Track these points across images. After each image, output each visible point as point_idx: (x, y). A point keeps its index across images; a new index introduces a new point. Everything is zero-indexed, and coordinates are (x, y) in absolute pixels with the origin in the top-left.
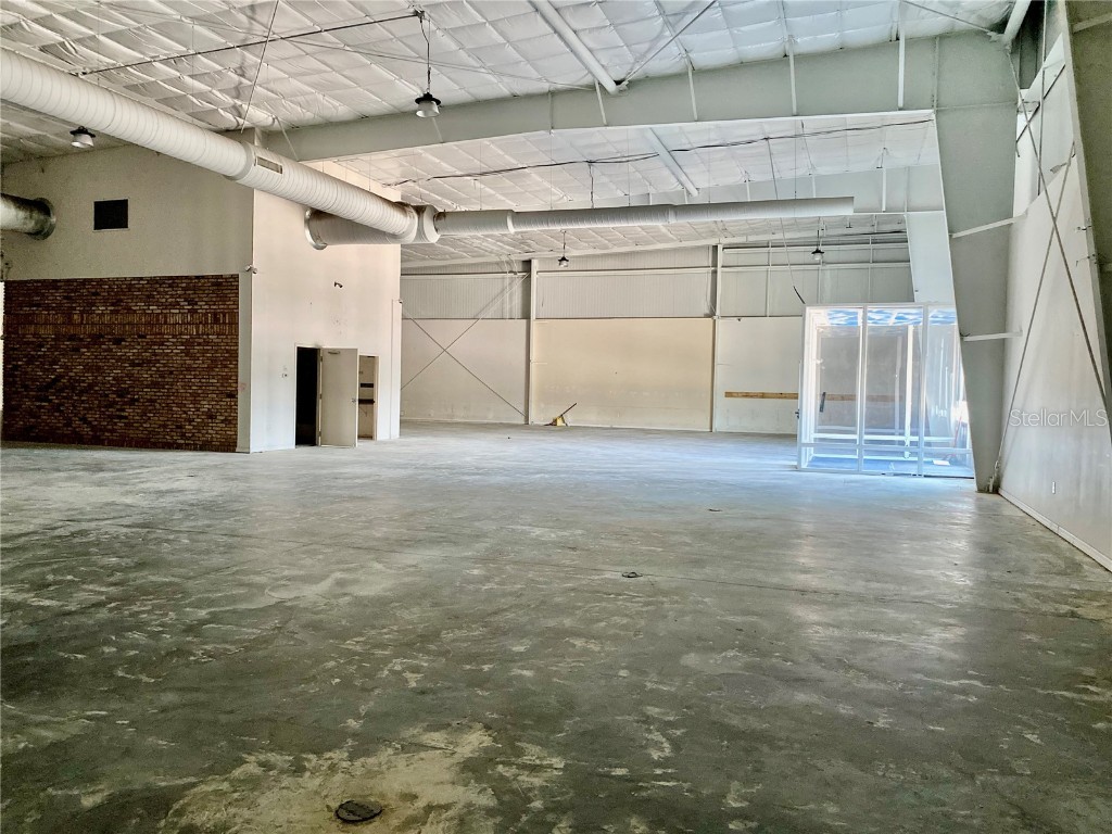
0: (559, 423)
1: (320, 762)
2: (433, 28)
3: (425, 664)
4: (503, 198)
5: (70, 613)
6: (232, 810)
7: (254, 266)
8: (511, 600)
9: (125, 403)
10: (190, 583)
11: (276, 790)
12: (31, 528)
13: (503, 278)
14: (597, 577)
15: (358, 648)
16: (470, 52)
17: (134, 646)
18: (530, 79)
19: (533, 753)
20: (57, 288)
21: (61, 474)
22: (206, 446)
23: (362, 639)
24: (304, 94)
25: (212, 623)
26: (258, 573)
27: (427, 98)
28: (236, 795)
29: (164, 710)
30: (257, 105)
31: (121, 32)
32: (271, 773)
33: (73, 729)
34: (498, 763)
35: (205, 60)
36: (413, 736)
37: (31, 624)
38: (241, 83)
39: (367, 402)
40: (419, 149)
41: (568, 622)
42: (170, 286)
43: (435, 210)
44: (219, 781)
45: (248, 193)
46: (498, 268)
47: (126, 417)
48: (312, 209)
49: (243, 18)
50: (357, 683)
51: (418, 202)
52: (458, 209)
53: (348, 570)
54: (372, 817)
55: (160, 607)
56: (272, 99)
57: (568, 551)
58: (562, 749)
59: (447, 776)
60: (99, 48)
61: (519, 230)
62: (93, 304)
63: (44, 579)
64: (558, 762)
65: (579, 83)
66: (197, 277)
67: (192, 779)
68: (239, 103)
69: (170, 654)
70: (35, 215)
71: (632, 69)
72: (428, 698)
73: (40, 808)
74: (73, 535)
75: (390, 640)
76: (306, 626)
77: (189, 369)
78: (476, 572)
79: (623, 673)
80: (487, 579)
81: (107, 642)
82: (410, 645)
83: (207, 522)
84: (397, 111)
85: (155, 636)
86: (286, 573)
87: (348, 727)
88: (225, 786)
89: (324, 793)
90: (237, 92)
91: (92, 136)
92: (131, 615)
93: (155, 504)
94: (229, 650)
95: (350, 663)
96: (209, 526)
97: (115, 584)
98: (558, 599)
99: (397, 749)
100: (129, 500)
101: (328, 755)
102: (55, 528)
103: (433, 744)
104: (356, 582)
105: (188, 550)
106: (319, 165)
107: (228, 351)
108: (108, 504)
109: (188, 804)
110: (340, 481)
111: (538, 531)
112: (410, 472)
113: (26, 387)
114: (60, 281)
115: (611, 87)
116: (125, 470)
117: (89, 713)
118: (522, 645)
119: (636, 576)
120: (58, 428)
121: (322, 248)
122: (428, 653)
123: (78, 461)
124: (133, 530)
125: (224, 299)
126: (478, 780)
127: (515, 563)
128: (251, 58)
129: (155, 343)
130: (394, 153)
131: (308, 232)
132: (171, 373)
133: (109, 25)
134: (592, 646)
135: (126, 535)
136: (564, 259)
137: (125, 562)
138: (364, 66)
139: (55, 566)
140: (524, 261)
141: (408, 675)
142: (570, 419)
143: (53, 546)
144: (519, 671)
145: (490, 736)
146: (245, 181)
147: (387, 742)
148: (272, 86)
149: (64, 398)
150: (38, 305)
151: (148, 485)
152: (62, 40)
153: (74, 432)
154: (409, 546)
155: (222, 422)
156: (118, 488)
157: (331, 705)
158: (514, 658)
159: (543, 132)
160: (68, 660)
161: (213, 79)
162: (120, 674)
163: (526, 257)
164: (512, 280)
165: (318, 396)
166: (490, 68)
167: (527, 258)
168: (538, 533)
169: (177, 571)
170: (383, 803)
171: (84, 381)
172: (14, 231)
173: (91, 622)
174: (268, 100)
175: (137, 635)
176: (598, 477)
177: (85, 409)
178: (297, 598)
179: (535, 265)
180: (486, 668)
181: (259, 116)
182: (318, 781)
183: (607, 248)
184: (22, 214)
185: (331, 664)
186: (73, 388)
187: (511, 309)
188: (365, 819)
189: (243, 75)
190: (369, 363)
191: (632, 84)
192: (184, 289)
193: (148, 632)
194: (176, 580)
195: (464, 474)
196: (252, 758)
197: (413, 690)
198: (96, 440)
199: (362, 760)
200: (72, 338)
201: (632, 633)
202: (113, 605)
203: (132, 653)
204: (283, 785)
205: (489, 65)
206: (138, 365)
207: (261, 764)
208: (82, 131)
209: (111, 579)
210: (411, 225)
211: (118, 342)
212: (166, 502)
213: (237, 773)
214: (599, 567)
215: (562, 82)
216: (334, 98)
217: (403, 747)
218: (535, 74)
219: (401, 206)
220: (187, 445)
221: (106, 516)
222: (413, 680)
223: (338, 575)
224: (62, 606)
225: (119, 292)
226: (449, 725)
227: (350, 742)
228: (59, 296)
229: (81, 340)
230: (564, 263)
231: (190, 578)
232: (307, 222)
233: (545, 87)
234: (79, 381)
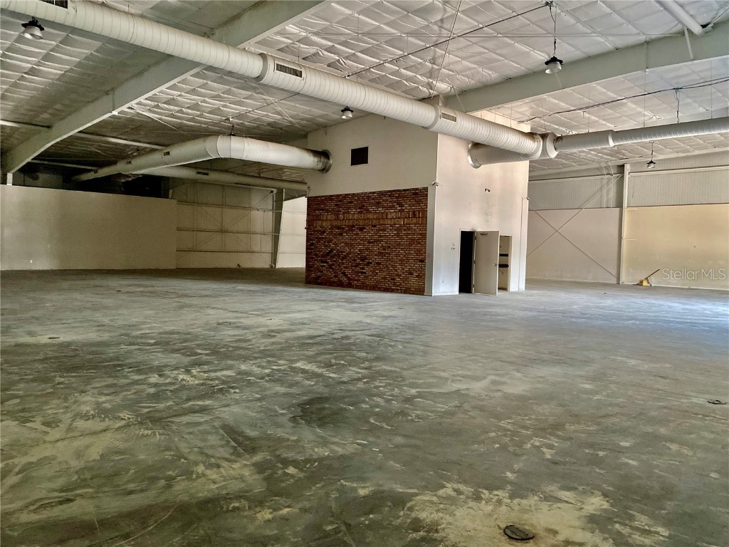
0: (645, 283)
1: (491, 496)
2: (559, 11)
3: (556, 444)
4: (605, 123)
5: (344, 383)
6: (440, 515)
7: (437, 181)
8: (616, 410)
9: (365, 265)
10: (405, 373)
11: (465, 508)
12: (322, 333)
13: (602, 179)
14: (685, 401)
15: (509, 427)
16: (585, 24)
17: (377, 406)
18: (631, 35)
19: (642, 520)
20: (332, 200)
21: (334, 304)
22: (407, 291)
23: (512, 421)
24: (470, 69)
25: (419, 398)
26: (444, 371)
27: (554, 60)
28: (442, 506)
29: (397, 446)
30: (442, 81)
31: (368, 49)
32: (461, 496)
33: (351, 449)
34: (616, 522)
35: (413, 58)
36: (552, 491)
37: (326, 386)
38: (433, 68)
39: (504, 266)
40: (544, 96)
41: (663, 431)
42: (390, 196)
43: (555, 135)
44: (431, 495)
45: (434, 136)
46: (598, 172)
47: (365, 273)
48: (473, 142)
49: (436, 28)
50: (511, 449)
51: (543, 131)
52: (571, 133)
53: (499, 375)
54: (529, 539)
55: (390, 384)
56: (451, 75)
57: (659, 378)
58: (668, 523)
59: (577, 523)
60: (357, 60)
61: (617, 144)
62: (349, 208)
63: (330, 362)
64: (664, 532)
65: (670, 32)
66: (404, 190)
67: (415, 491)
68: (431, 80)
69: (397, 413)
70: (323, 159)
71: (717, 14)
72: (560, 468)
73: (338, 490)
74: (342, 338)
75: (530, 424)
76: (474, 408)
77: (399, 244)
78: (587, 386)
79: (713, 475)
80: (597, 393)
81: (364, 402)
82: (543, 430)
83: (411, 336)
84: (530, 72)
85: (388, 401)
86: (460, 372)
87: (507, 477)
88: (435, 499)
89: (495, 516)
90: (431, 74)
91: (352, 111)
92: (375, 387)
93: (382, 324)
94: (430, 416)
95: (505, 435)
96: (413, 339)
97: (366, 369)
98: (654, 413)
99: (541, 498)
100: (369, 321)
101: (496, 492)
102: (333, 334)
103: (566, 499)
104: (504, 383)
105: (401, 352)
106: (478, 114)
107: (420, 234)
108: (358, 322)
109: (415, 505)
110: (488, 317)
111: (633, 362)
112: (535, 314)
113: (316, 255)
114: (333, 196)
115: (697, 29)
116: (365, 303)
117: (358, 441)
118: (627, 441)
119: (720, 403)
120: (331, 278)
121: (478, 167)
122: (558, 437)
123: (342, 297)
124: (372, 338)
125: (419, 202)
126: (602, 531)
127: (617, 383)
128: (439, 52)
129: (381, 230)
130: (527, 100)
131: (469, 158)
132: (389, 247)
133: (362, 46)
134: (685, 451)
135: (368, 340)
136: (651, 162)
137: (370, 356)
138: (510, 45)
139: (335, 355)
140: (619, 166)
141: (545, 450)
142: (654, 281)
143: (333, 344)
144: (627, 460)
145: (608, 501)
146: (434, 129)
147: (534, 492)
148: (451, 67)
149: (334, 261)
150: (323, 210)
151: (377, 312)
152: (338, 58)
153: (339, 280)
154: (538, 364)
155: (417, 276)
156: (362, 313)
157: (495, 461)
158: (621, 451)
159: (640, 72)
160: (345, 409)
161: (418, 68)
162: (373, 421)
163: (621, 162)
164: (609, 180)
165: (473, 262)
166: (599, 32)
167: (621, 164)
168: (633, 363)
169: (396, 364)
170: (534, 531)
171: (344, 252)
172: (313, 169)
173: (355, 389)
174: (448, 76)
175: (379, 400)
176: (680, 326)
177: (345, 267)
178: (467, 389)
179: (628, 168)
180: (601, 454)
181: (443, 87)
182: (490, 508)
183: (689, 152)
184: (316, 159)
185: (493, 434)
186: (339, 256)
187: (607, 201)
188: (523, 539)
189: (434, 63)
190: (506, 240)
191: (716, 26)
192: (397, 198)
193: (386, 399)
194: (398, 370)
195: (573, 317)
196: (448, 485)
197: (548, 460)
198: (349, 285)
199: (518, 500)
200: (339, 228)
201: (720, 446)
202: (365, 380)
203: (377, 410)
204: (469, 506)
205: (599, 30)
206: (372, 243)
207: (455, 490)
208: (347, 109)
209: (362, 365)
210: (538, 148)
211: (361, 229)
212: (389, 323)
213: (441, 492)
214: (686, 393)
215: (655, 33)
216: (490, 69)
217: (545, 497)
218: (635, 31)
219: (531, 135)
220: (397, 290)
221: (357, 329)
222: (548, 454)
223: (493, 377)
224: (340, 378)
225: (362, 201)
226: (576, 489)
227: (509, 488)
228: (333, 203)
229: (343, 228)
230: (652, 165)
231: (405, 369)
232: (469, 151)
233: (642, 38)
234: (342, 252)
